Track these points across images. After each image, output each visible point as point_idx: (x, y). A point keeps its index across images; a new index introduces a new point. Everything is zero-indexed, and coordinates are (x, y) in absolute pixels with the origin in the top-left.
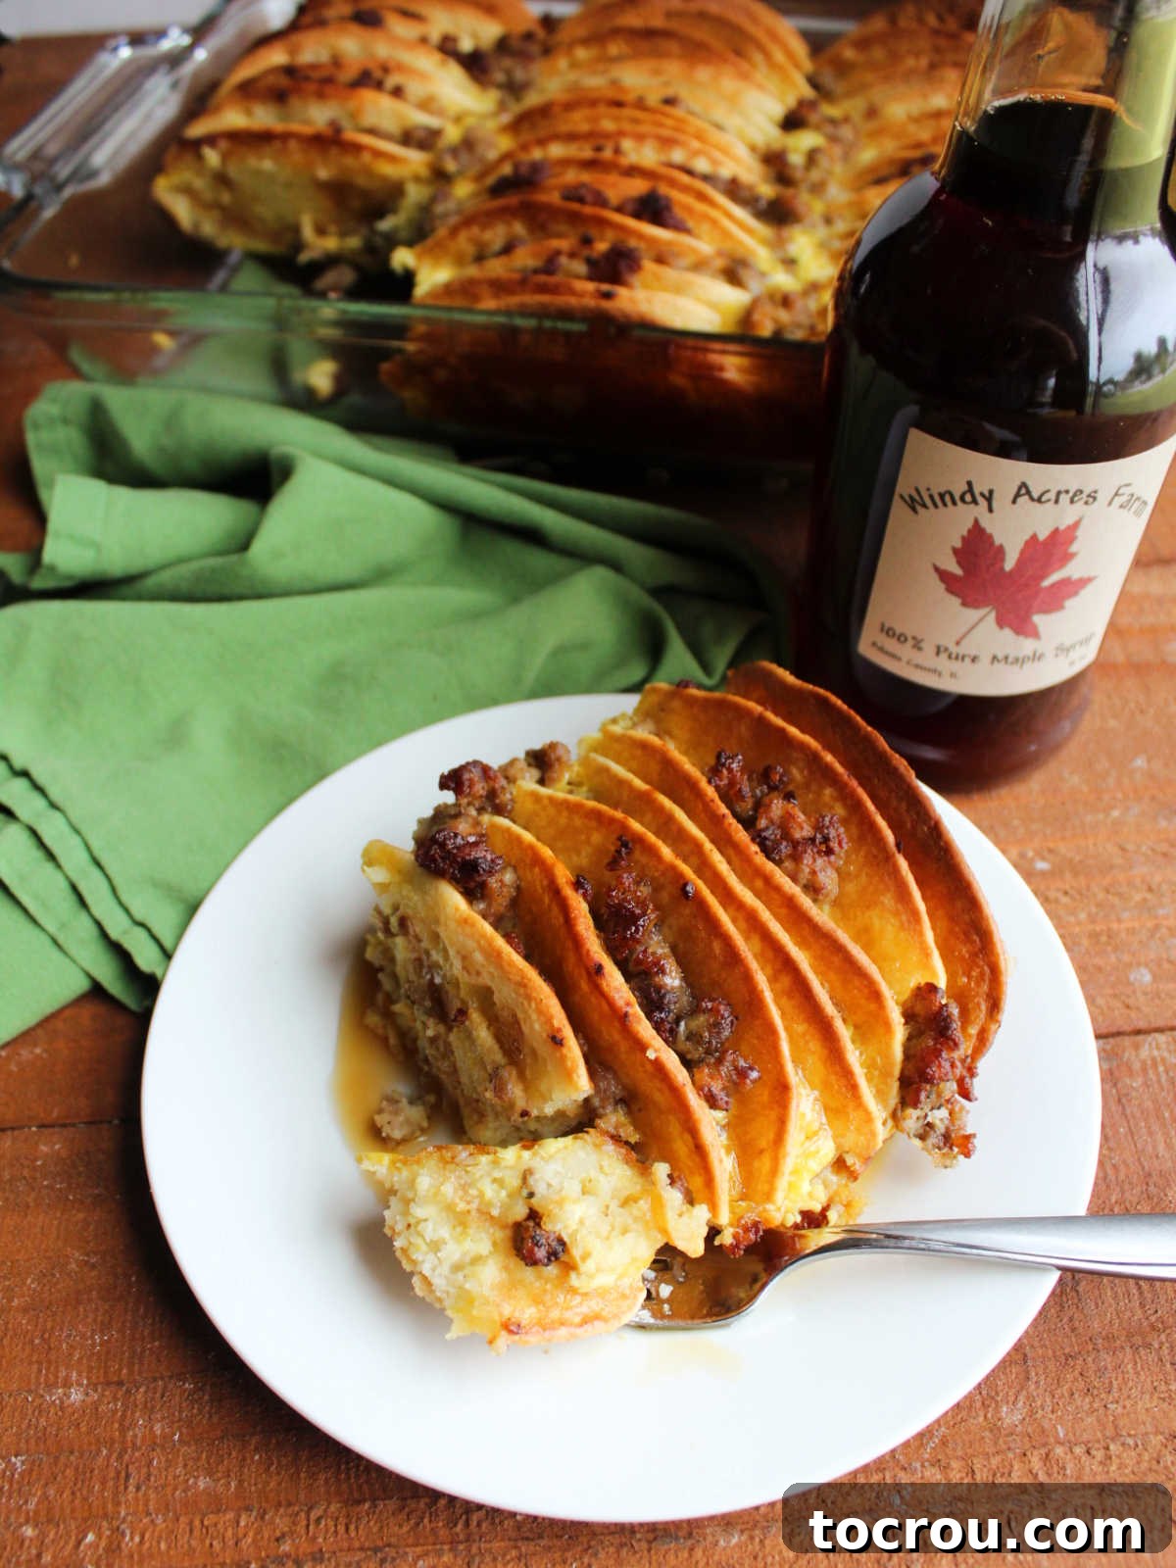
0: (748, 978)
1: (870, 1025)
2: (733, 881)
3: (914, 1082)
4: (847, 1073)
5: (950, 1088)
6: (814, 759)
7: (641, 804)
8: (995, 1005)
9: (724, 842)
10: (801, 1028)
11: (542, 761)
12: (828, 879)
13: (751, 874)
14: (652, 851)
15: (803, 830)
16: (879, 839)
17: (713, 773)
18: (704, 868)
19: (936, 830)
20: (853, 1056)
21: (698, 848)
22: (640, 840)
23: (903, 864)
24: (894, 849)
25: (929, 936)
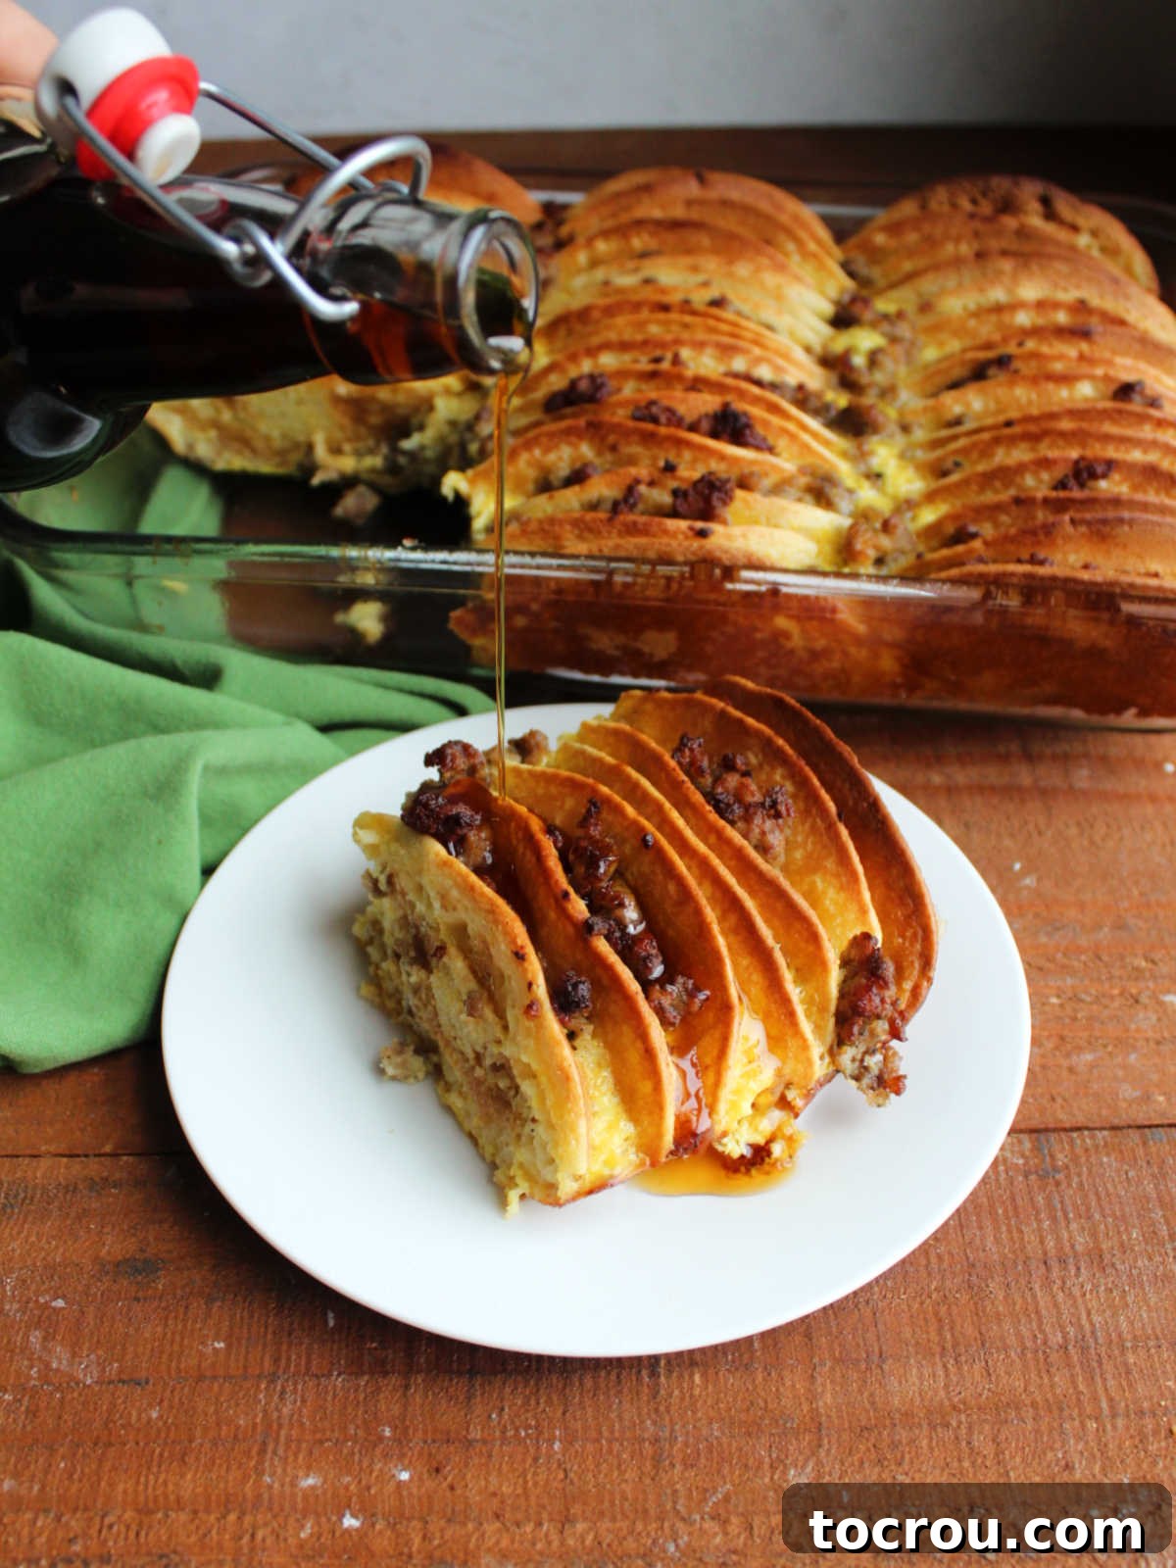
0: (698, 912)
1: (810, 965)
2: (689, 834)
3: (848, 1018)
4: (785, 1001)
5: (881, 1026)
6: (769, 742)
7: (612, 775)
8: (927, 962)
9: (683, 804)
10: (745, 962)
11: (524, 747)
12: (776, 839)
13: (706, 831)
14: (618, 810)
15: (755, 796)
16: (823, 811)
17: (678, 751)
18: (665, 825)
19: (875, 805)
20: (794, 992)
21: (660, 808)
22: (608, 801)
23: (844, 833)
24: (836, 818)
25: (867, 895)
